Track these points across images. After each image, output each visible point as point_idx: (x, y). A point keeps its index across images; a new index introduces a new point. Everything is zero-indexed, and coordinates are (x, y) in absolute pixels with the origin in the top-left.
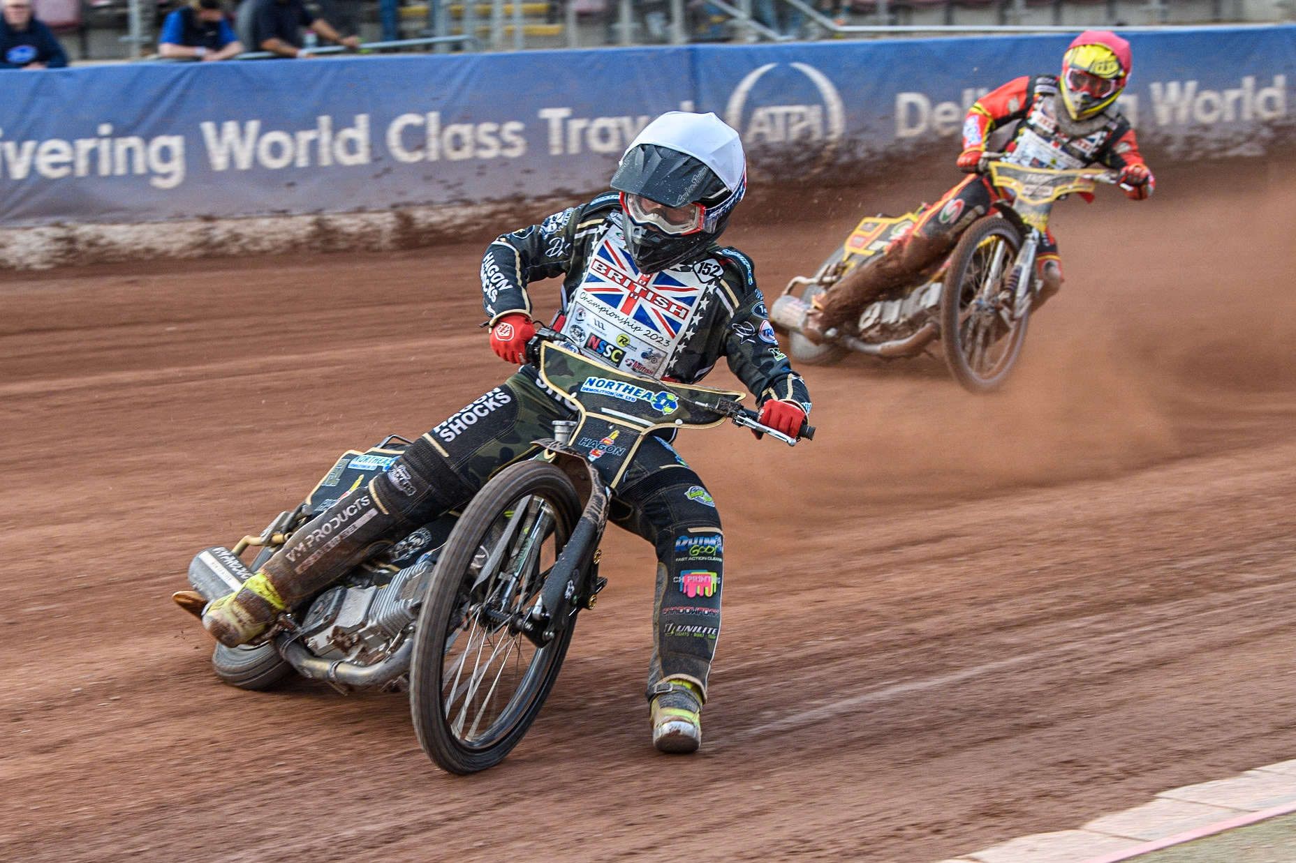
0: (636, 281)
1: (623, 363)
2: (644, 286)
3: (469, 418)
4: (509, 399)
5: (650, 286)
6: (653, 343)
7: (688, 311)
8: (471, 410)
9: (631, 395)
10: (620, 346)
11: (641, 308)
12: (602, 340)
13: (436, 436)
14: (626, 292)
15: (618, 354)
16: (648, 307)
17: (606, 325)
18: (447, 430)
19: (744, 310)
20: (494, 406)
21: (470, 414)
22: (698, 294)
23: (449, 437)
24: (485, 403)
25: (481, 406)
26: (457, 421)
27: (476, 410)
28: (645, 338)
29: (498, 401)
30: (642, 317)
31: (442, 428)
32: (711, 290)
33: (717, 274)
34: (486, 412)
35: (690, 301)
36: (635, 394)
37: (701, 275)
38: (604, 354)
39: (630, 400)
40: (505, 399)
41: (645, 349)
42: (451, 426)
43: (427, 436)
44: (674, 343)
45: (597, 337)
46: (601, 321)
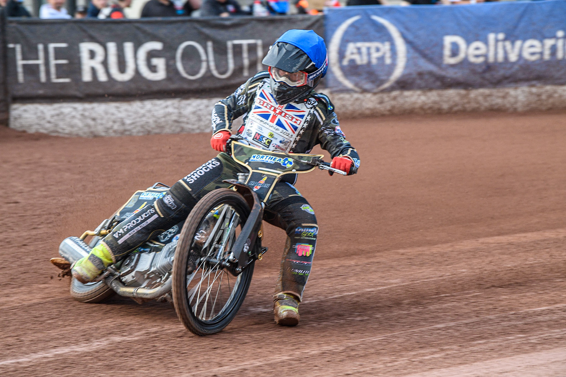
0: (277, 108)
1: (271, 145)
2: (281, 110)
3: (201, 173)
4: (219, 163)
5: (283, 110)
6: (285, 136)
7: (301, 121)
8: (201, 169)
9: (272, 160)
10: (270, 137)
11: (279, 120)
12: (261, 135)
13: (185, 181)
14: (272, 113)
15: (268, 141)
16: (283, 120)
17: (263, 128)
18: (190, 178)
19: (327, 121)
20: (212, 167)
21: (201, 171)
22: (306, 114)
23: (191, 181)
24: (208, 166)
25: (206, 167)
26: (195, 174)
27: (204, 169)
28: (281, 134)
29: (214, 165)
30: (280, 124)
31: (188, 177)
32: (312, 112)
33: (315, 104)
34: (208, 170)
35: (302, 116)
36: (274, 160)
37: (307, 105)
38: (262, 141)
39: (271, 163)
40: (217, 164)
41: (281, 139)
42: (192, 176)
43: (181, 181)
44: (295, 136)
45: (259, 134)
46: (261, 126)
